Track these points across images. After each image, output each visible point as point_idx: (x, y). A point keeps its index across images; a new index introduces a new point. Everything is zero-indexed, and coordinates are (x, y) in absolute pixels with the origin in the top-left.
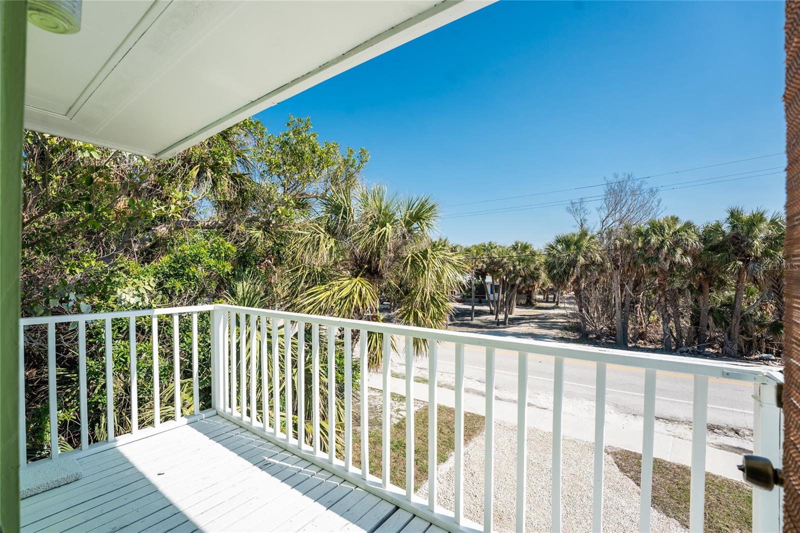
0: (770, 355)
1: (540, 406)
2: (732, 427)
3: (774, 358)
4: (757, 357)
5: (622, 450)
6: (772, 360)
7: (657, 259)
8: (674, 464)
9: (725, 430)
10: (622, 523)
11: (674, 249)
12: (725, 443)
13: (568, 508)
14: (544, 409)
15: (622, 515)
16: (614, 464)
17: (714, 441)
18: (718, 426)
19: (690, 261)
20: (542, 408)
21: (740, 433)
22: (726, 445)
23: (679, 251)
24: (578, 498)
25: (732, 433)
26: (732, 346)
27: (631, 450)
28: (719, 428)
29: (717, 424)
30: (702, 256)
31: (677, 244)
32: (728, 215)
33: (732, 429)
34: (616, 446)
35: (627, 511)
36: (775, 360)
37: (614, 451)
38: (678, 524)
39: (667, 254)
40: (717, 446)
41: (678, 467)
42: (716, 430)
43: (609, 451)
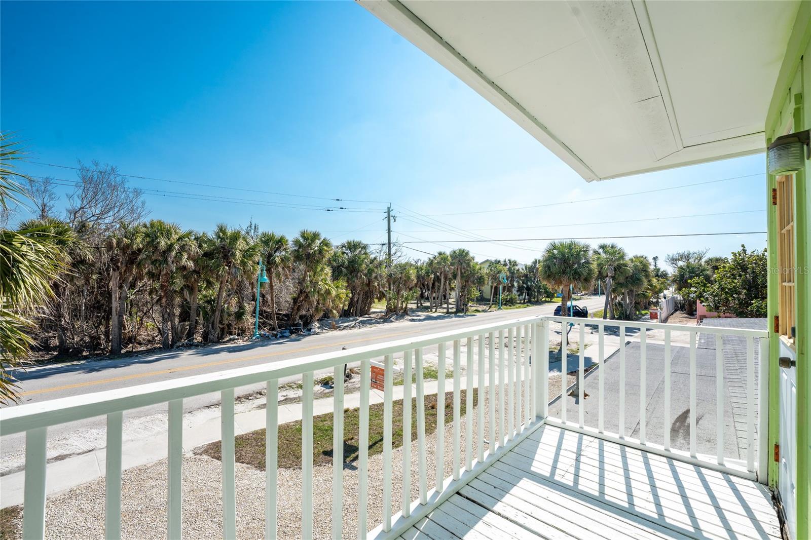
0: (235, 336)
1: (80, 451)
2: (257, 391)
3: (237, 337)
4: (227, 339)
5: (209, 445)
6: (236, 339)
7: (166, 261)
8: (249, 434)
9: (255, 395)
10: (260, 495)
11: (180, 253)
12: (260, 404)
13: (216, 520)
14: (90, 451)
15: (254, 491)
16: (213, 459)
17: (254, 406)
18: (249, 394)
19: (192, 264)
20: (86, 452)
21: (263, 393)
22: (262, 405)
23: (185, 256)
24: (215, 505)
25: (259, 396)
26: (215, 334)
27: (215, 441)
28: (250, 395)
29: (248, 393)
30: (199, 261)
31: (183, 248)
32: (216, 229)
33: (257, 392)
34: (201, 445)
35: (254, 485)
36: (238, 339)
37: (202, 450)
38: (284, 469)
39: (175, 257)
40: (257, 408)
41: (253, 434)
42: (250, 398)
43: (199, 451)
